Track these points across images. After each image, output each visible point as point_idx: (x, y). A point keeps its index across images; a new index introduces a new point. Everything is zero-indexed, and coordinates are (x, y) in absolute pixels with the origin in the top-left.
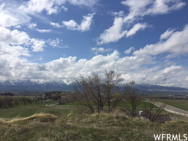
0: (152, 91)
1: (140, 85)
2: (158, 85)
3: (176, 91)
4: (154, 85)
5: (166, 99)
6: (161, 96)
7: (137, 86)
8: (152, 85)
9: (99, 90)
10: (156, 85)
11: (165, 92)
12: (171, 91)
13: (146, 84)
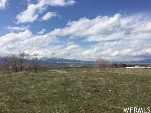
0: (60, 63)
1: (51, 59)
2: (64, 59)
3: (75, 63)
4: (61, 59)
5: (68, 68)
6: (65, 66)
7: (48, 59)
8: (60, 58)
9: (15, 63)
10: (62, 58)
11: (68, 63)
12: (72, 62)
13: (55, 58)
